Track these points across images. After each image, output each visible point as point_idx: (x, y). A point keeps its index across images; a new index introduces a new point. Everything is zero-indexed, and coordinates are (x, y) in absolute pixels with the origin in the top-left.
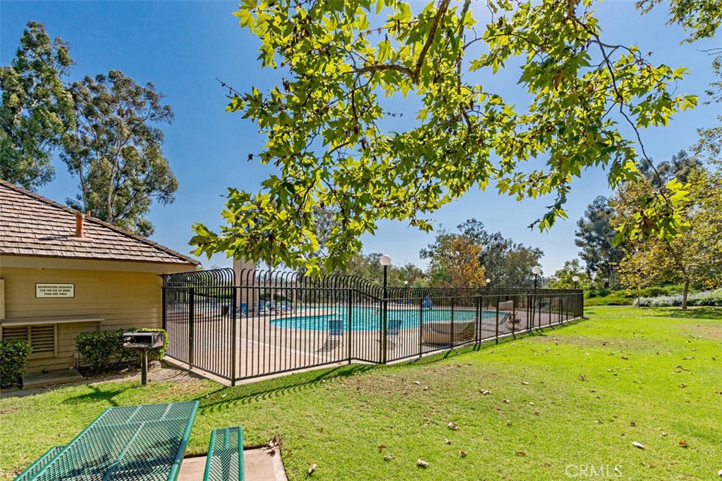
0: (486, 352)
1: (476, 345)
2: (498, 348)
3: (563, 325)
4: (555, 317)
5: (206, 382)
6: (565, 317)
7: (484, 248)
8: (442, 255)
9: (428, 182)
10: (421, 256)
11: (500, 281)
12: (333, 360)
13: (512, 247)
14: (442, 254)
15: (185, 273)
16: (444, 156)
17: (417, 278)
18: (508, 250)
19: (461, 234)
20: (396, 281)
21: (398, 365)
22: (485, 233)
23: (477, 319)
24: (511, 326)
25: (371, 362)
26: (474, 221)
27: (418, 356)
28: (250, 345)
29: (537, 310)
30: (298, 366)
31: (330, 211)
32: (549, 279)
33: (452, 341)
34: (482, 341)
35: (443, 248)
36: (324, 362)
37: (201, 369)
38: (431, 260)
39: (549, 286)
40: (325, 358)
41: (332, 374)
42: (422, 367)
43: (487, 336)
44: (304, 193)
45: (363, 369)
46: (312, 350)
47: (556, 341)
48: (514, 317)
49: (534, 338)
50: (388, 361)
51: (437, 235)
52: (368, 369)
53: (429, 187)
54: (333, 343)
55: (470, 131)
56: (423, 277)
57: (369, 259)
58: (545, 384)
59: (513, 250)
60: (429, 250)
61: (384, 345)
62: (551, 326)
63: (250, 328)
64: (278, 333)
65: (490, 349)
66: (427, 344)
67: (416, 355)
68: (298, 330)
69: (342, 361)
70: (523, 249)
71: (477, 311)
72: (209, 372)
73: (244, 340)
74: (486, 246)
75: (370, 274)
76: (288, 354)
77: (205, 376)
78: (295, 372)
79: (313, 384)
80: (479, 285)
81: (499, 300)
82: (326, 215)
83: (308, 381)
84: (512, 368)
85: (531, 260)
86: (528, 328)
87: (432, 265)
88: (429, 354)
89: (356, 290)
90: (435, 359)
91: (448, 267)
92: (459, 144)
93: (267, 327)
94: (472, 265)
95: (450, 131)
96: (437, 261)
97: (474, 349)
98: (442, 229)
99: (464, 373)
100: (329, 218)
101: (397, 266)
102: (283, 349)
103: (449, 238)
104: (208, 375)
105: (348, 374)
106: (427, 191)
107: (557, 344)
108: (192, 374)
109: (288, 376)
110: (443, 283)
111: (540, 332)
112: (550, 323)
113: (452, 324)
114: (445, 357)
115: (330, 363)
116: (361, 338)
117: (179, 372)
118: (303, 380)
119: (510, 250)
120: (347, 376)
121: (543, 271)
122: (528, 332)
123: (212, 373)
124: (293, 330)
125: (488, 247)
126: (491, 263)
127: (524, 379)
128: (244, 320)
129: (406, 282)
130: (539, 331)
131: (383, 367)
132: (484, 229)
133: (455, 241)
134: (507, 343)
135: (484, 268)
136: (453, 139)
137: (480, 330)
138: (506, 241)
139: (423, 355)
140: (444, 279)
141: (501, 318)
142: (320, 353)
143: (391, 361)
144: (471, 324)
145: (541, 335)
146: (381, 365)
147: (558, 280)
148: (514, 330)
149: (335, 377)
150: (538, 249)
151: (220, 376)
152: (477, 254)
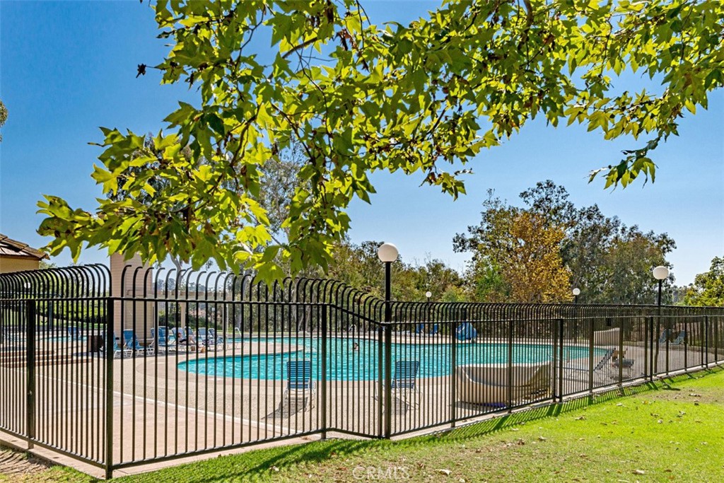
0: (570, 418)
1: (553, 406)
2: (592, 411)
3: (709, 371)
4: (694, 356)
5: (58, 472)
6: (711, 356)
7: (569, 232)
8: (494, 245)
9: (456, 109)
10: (455, 248)
11: (598, 293)
12: (293, 432)
13: (619, 232)
14: (494, 243)
15: (17, 273)
16: (484, 65)
17: (449, 287)
18: (611, 237)
19: (527, 208)
20: (411, 292)
21: (412, 442)
22: (571, 206)
23: (555, 360)
24: (616, 372)
25: (363, 435)
26: (550, 185)
27: (449, 426)
28: (139, 406)
29: (662, 344)
30: (228, 443)
31: (288, 164)
32: (686, 290)
33: (510, 398)
34: (564, 398)
35: (496, 233)
36: (277, 435)
37: (50, 448)
38: (473, 255)
39: (686, 302)
40: (278, 428)
41: (291, 457)
42: (456, 445)
43: (573, 389)
44: (240, 129)
45: (348, 449)
46: (254, 414)
47: (696, 399)
48: (622, 356)
49: (658, 393)
50: (395, 435)
51: (485, 210)
52: (358, 448)
53: (457, 117)
54: (293, 402)
55: (530, 20)
56: (459, 285)
57: (361, 253)
58: (674, 472)
59: (621, 237)
60: (469, 236)
61: (387, 407)
62: (687, 373)
63: (139, 375)
64: (192, 384)
65: (578, 414)
66: (465, 404)
67: (445, 423)
68: (229, 380)
69: (309, 433)
70: (639, 235)
71: (555, 346)
72: (64, 453)
73: (128, 396)
74: (573, 230)
75: (363, 280)
76: (211, 421)
77: (56, 460)
78: (224, 453)
79: (257, 475)
80: (560, 299)
81: (593, 326)
82: (282, 172)
83: (248, 469)
84: (616, 445)
85: (653, 255)
86: (646, 376)
87: (475, 263)
88: (469, 421)
89: (335, 307)
90: (480, 431)
91: (505, 268)
92: (511, 44)
93: (172, 374)
94: (547, 264)
95: (496, 19)
96: (485, 257)
97: (549, 414)
98: (493, 199)
99: (531, 455)
100: (289, 176)
101: (413, 266)
102: (201, 412)
103: (506, 214)
104: (63, 459)
105: (319, 456)
106: (452, 125)
107: (696, 404)
108: (32, 458)
109: (210, 461)
110: (497, 297)
111: (669, 384)
112: (686, 367)
113: (510, 369)
114: (498, 427)
115: (287, 437)
116: (345, 394)
117: (8, 454)
118: (239, 468)
119: (616, 238)
120: (319, 461)
121: (675, 276)
122: (647, 383)
123: (69, 455)
124: (220, 379)
125: (576, 232)
126: (582, 260)
127: (636, 464)
128: (128, 362)
129: (429, 294)
130: (667, 381)
131: (383, 445)
132: (568, 199)
133: (517, 220)
134: (608, 403)
135: (568, 269)
136: (500, 35)
137: (561, 378)
138: (608, 221)
139: (457, 424)
140: (498, 289)
141: (598, 357)
142: (270, 421)
143: (400, 433)
144: (544, 369)
145: (669, 388)
146: (381, 442)
147: (701, 290)
148: (621, 379)
149: (297, 461)
150: (664, 237)
151: (85, 460)
152: (556, 243)
